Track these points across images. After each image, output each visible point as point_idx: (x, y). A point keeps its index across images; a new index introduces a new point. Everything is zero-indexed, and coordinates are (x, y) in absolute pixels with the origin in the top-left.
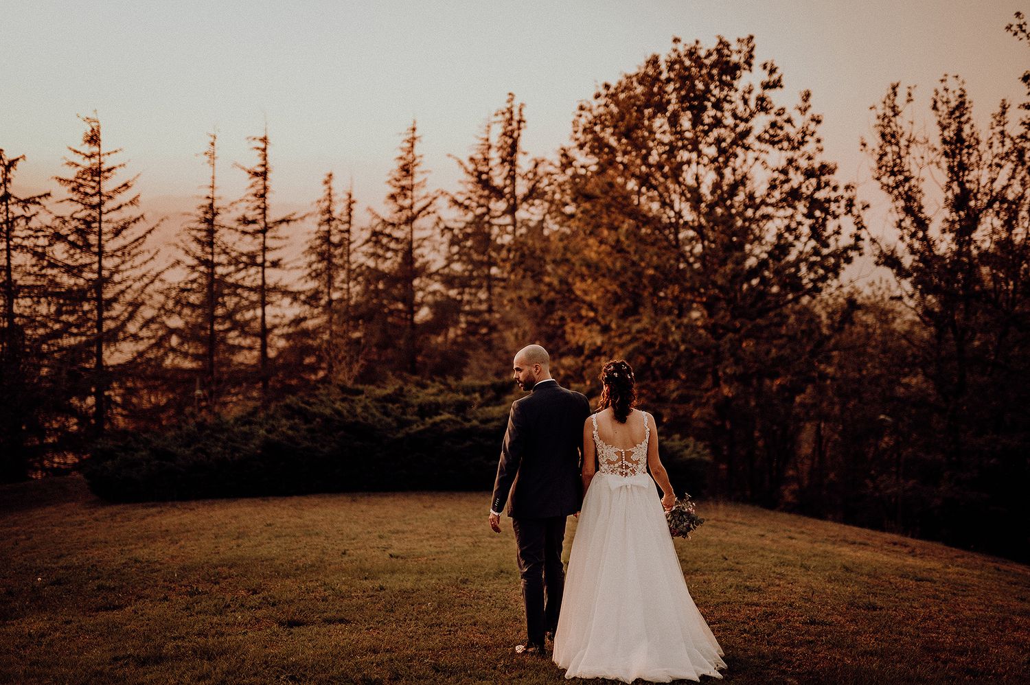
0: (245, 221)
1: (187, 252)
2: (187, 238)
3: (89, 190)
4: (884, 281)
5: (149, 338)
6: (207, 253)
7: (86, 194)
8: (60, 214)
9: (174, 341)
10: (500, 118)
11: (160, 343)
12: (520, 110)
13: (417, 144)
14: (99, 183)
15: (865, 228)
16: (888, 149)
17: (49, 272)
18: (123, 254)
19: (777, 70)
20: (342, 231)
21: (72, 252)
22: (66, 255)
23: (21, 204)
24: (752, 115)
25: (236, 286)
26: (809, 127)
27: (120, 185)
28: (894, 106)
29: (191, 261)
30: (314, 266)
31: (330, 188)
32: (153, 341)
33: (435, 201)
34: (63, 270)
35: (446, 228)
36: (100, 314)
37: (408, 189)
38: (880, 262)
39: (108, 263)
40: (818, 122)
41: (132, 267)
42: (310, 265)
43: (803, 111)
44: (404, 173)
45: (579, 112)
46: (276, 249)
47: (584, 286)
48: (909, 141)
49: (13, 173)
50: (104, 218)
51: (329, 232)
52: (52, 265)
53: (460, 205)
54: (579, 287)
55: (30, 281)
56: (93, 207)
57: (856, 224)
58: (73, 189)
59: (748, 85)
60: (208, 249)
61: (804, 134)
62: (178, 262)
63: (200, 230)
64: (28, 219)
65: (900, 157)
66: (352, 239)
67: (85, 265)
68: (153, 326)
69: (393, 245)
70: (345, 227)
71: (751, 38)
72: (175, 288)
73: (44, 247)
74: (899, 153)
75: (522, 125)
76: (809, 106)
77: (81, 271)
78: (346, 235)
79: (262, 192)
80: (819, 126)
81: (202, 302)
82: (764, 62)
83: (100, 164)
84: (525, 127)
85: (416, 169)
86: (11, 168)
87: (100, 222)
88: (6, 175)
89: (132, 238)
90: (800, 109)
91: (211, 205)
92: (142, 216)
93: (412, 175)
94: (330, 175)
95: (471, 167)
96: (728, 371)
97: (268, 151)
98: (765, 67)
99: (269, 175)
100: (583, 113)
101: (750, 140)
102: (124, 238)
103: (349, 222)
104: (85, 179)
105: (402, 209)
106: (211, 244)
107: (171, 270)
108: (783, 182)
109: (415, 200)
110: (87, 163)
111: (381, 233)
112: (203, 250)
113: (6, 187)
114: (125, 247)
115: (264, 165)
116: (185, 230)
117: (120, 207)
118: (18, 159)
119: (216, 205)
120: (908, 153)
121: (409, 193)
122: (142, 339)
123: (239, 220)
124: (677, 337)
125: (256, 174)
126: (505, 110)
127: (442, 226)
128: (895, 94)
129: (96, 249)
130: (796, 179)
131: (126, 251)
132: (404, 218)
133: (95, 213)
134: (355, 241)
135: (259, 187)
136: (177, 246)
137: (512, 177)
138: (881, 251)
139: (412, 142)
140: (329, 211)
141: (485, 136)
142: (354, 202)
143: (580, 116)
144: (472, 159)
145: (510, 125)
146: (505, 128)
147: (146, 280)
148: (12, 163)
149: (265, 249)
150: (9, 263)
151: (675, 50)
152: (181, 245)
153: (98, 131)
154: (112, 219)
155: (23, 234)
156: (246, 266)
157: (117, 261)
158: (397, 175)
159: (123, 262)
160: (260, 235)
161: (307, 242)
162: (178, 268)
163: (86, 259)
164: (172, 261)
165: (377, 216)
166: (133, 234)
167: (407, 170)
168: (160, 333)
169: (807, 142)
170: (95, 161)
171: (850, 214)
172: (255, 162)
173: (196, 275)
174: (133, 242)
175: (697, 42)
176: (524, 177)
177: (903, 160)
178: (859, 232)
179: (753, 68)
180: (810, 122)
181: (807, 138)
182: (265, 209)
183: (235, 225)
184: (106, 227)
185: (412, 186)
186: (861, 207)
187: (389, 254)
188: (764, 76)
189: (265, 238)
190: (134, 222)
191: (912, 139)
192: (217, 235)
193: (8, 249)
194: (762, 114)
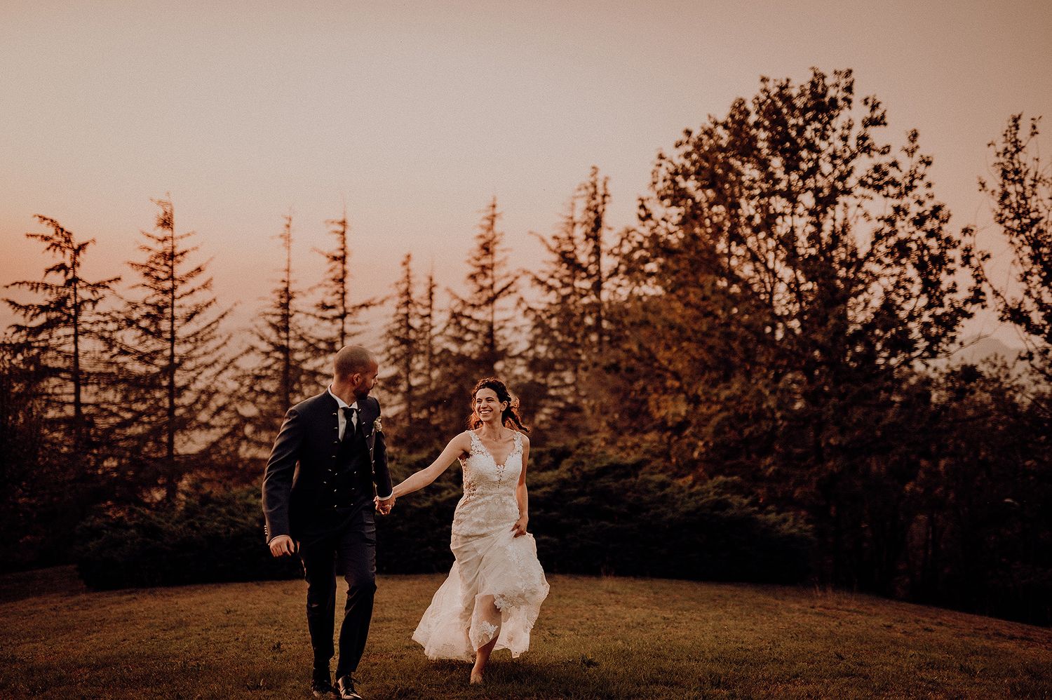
0: (324, 307)
1: (262, 339)
2: (262, 323)
3: (162, 276)
4: (999, 358)
5: (222, 427)
6: (282, 338)
7: (158, 279)
8: (132, 300)
9: (248, 429)
10: (583, 192)
11: (235, 432)
12: (605, 184)
13: (497, 221)
14: (172, 267)
15: (986, 280)
16: (1011, 189)
17: (121, 359)
18: (196, 340)
19: (880, 106)
20: (423, 317)
21: (144, 338)
22: (137, 341)
23: (90, 288)
24: (853, 156)
25: (314, 373)
26: (918, 170)
27: (193, 269)
28: (1017, 141)
29: (265, 347)
30: (393, 351)
31: (408, 270)
32: (226, 430)
33: (516, 281)
34: (135, 357)
35: (530, 309)
36: (171, 402)
37: (488, 268)
38: (1005, 317)
39: (180, 350)
40: (928, 163)
41: (205, 354)
42: (388, 350)
43: (911, 152)
44: (484, 252)
45: (659, 161)
46: (354, 335)
47: (668, 354)
48: (1035, 180)
49: (82, 258)
50: (177, 303)
51: (407, 315)
52: (123, 352)
53: (542, 283)
54: (663, 355)
55: (100, 368)
56: (165, 292)
57: (975, 276)
58: (146, 274)
59: (847, 121)
60: (283, 335)
61: (913, 178)
62: (252, 349)
63: (275, 315)
64: (95, 303)
65: (1024, 198)
66: (433, 323)
67: (156, 352)
68: (225, 415)
69: (473, 327)
70: (426, 312)
71: (850, 72)
72: (249, 375)
73: (111, 332)
74: (1023, 194)
75: (607, 199)
76: (917, 147)
77: (153, 359)
78: (427, 320)
79: (341, 277)
80: (928, 168)
81: (277, 389)
82: (864, 97)
83: (173, 247)
84: (610, 202)
85: (497, 248)
86: (81, 252)
87: (172, 307)
88: (75, 258)
89: (204, 324)
90: (906, 150)
91: (287, 290)
92: (215, 300)
93: (492, 254)
94: (409, 256)
95: (554, 244)
96: (832, 441)
97: (347, 235)
98: (866, 102)
99: (348, 259)
100: (662, 162)
101: (852, 182)
102: (198, 323)
103: (430, 307)
104: (158, 264)
105: (482, 289)
106: (287, 329)
107: (245, 356)
108: (889, 235)
109: (496, 279)
110: (160, 248)
111: (460, 314)
112: (279, 336)
113: (74, 272)
114: (198, 333)
115: (343, 249)
116: (260, 315)
117: (193, 291)
118: (87, 243)
119: (291, 289)
120: (1034, 194)
121: (489, 272)
122: (214, 427)
123: (317, 306)
124: (772, 403)
125: (335, 258)
126: (588, 184)
127: (524, 306)
128: (1017, 128)
129: (168, 336)
130: (905, 229)
131: (199, 337)
132: (484, 298)
133: (167, 299)
134: (436, 326)
135: (338, 272)
136: (251, 331)
137: (597, 252)
138: (1006, 305)
139: (492, 219)
140: (407, 293)
141: (569, 214)
142: (434, 286)
143: (660, 165)
144: (555, 238)
145: (594, 199)
146: (589, 202)
147: (218, 367)
148: (82, 247)
149: (343, 334)
150: (77, 349)
151: (765, 90)
152: (256, 330)
153: (171, 215)
154: (184, 305)
155: (91, 319)
156: (326, 352)
157: (189, 347)
158: (477, 254)
159: (195, 348)
160: (339, 321)
161: (385, 326)
162: (252, 355)
163: (158, 346)
164: (246, 347)
165: (456, 297)
166: (205, 319)
167: (487, 249)
168: (234, 422)
169: (916, 187)
170: (168, 244)
171: (967, 266)
172: (334, 247)
173: (270, 361)
174: (206, 328)
175: (788, 80)
176: (611, 253)
177: (1029, 201)
178: (979, 286)
179: (852, 105)
180: (919, 165)
181: (916, 183)
182: (344, 294)
183: (313, 310)
184: (177, 312)
185: (493, 265)
186: (980, 256)
187: (469, 337)
188: (866, 112)
189: (343, 323)
190: (207, 306)
191: (1037, 178)
192: (292, 320)
193: (76, 335)
194: (865, 155)
